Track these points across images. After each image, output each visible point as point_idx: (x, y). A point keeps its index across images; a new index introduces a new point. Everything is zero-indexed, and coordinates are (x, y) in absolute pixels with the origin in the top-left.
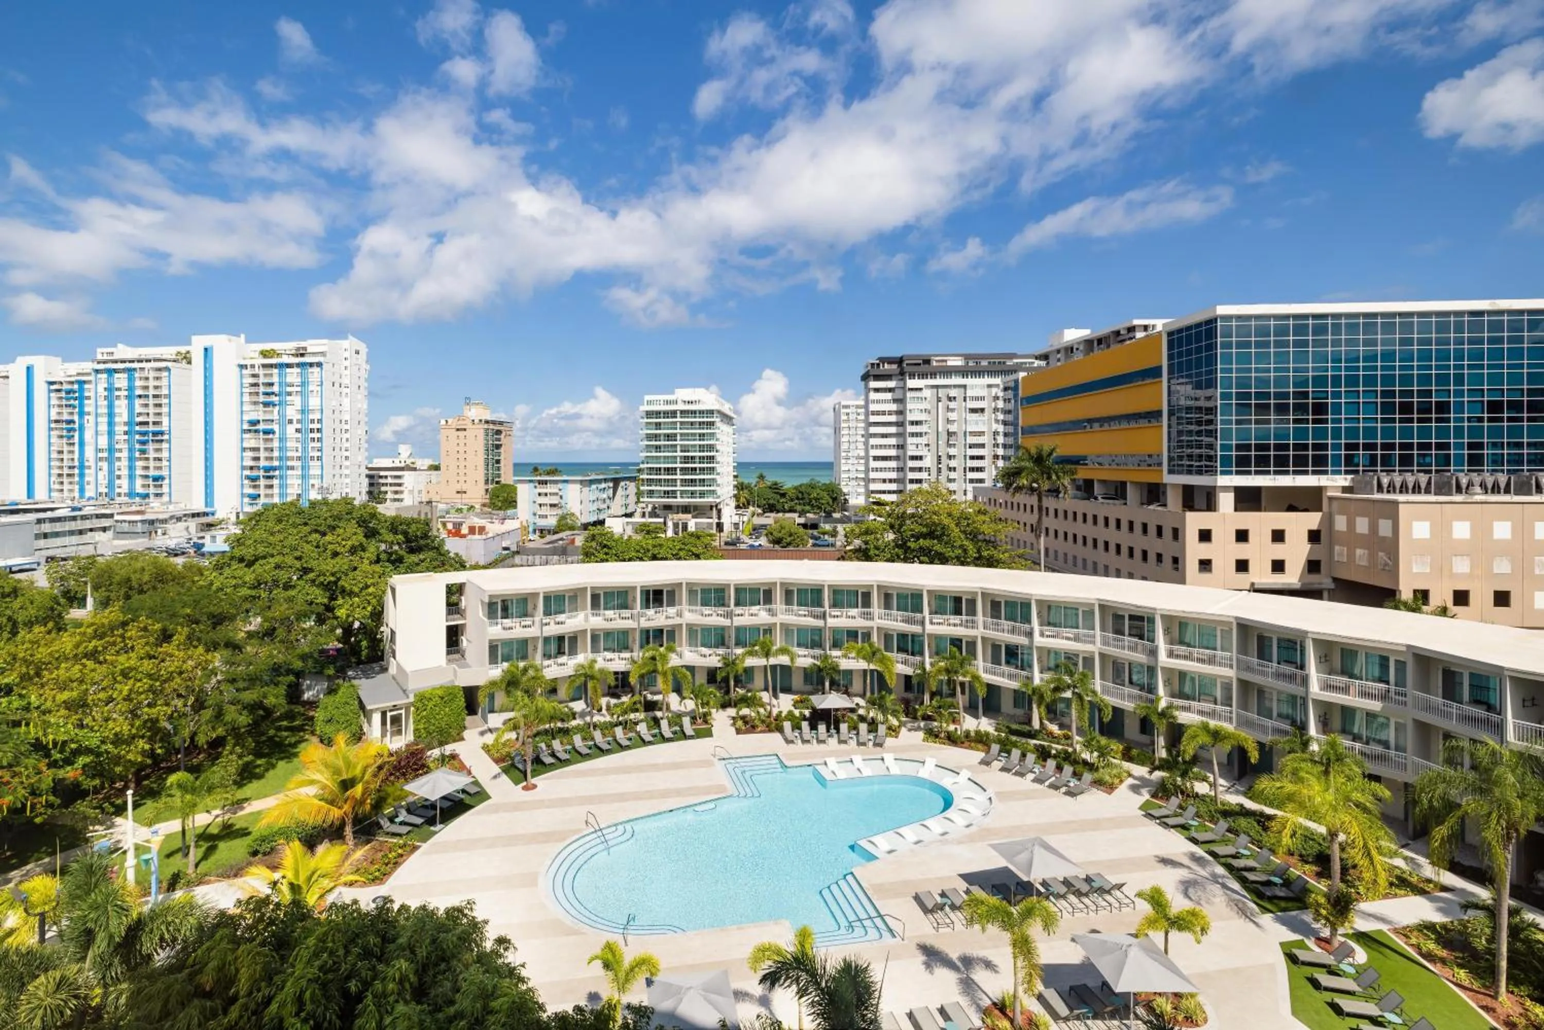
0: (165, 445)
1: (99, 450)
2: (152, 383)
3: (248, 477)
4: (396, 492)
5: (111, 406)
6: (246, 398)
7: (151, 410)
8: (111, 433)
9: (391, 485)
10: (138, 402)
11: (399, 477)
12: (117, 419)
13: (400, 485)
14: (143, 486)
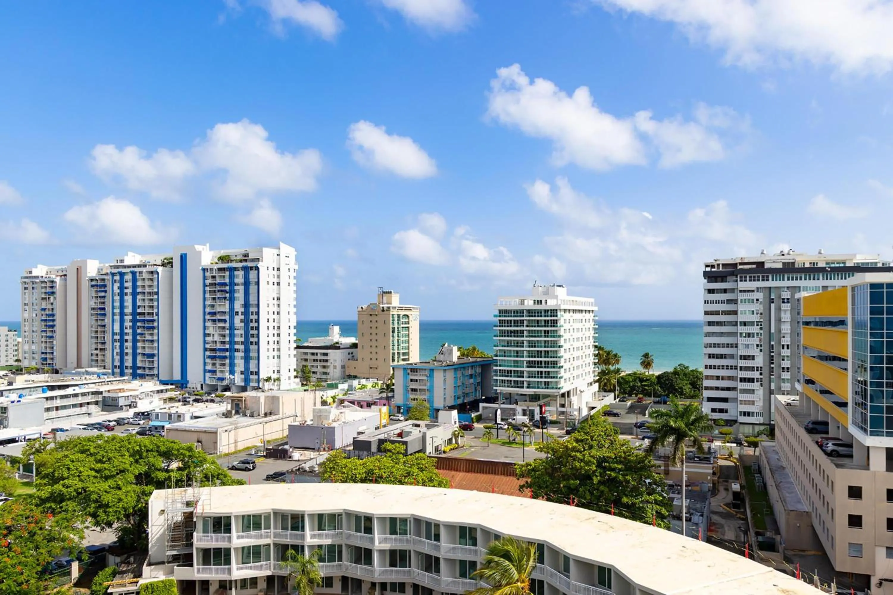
0: (156, 331)
1: (114, 334)
2: (147, 283)
3: (209, 357)
4: (324, 367)
5: (122, 301)
6: (207, 295)
7: (147, 303)
8: (122, 321)
9: (320, 361)
10: (139, 297)
11: (326, 354)
12: (126, 311)
13: (326, 361)
14: (142, 361)
